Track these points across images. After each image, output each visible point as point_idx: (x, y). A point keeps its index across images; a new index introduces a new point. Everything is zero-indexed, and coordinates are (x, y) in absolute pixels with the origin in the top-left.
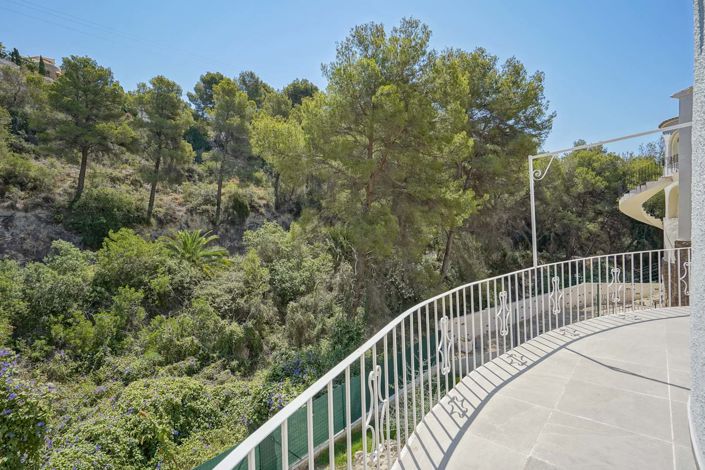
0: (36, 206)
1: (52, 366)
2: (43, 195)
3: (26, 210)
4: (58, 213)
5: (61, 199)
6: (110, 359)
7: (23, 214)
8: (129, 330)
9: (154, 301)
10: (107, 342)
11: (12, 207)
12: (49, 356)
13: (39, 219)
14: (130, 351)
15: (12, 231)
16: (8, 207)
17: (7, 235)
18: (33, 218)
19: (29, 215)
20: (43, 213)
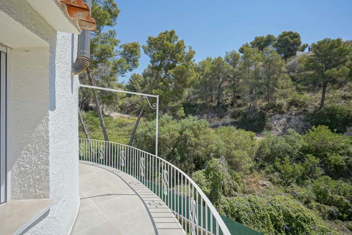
0: (299, 114)
1: (272, 176)
2: (303, 109)
3: (295, 115)
4: (308, 116)
5: (311, 110)
6: (294, 185)
7: (294, 117)
8: (310, 177)
9: (331, 168)
10: (296, 177)
11: (291, 114)
12: (273, 172)
13: (300, 119)
14: (306, 186)
15: (290, 123)
16: (289, 114)
17: (288, 125)
18: (298, 119)
19: (297, 117)
20: (302, 117)
